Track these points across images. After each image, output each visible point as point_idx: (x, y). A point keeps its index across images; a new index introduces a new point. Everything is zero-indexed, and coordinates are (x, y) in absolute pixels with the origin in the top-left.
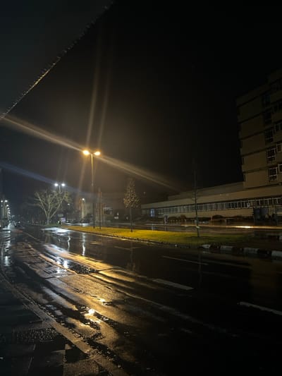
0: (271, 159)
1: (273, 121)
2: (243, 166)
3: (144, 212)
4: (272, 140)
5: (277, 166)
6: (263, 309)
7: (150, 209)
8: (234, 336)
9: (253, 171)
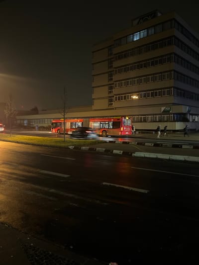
0: (110, 92)
1: (114, 67)
2: (93, 95)
3: (18, 122)
4: (112, 79)
5: (113, 97)
6: (117, 186)
7: (24, 120)
8: (105, 204)
9: (99, 98)
